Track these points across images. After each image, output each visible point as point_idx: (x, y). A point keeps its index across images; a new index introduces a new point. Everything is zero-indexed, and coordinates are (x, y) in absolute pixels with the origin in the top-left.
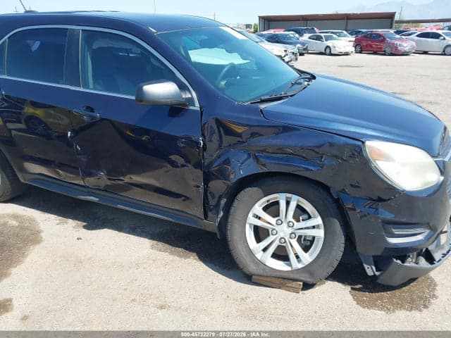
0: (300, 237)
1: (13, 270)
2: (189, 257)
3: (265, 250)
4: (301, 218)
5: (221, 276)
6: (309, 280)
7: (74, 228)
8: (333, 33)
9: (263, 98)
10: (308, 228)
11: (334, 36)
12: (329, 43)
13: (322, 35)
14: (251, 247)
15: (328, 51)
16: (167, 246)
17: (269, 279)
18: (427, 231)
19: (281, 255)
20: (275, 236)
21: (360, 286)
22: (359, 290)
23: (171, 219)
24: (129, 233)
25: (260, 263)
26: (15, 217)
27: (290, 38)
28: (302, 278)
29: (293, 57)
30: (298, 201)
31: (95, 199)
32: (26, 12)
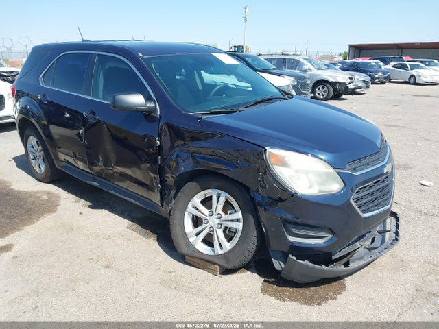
0: (226, 228)
1: (26, 228)
2: (150, 237)
3: (197, 235)
4: (229, 212)
5: (165, 254)
6: (224, 265)
7: (82, 206)
8: (421, 62)
9: (212, 111)
10: (232, 221)
11: (422, 65)
12: (414, 72)
13: (408, 63)
14: (187, 231)
15: (412, 80)
16: (140, 227)
17: (195, 260)
18: (330, 236)
19: (208, 241)
20: (206, 225)
21: (273, 280)
22: (272, 283)
23: (141, 205)
24: (118, 215)
25: (191, 246)
26: (48, 193)
27: (372, 66)
28: (219, 263)
29: (364, 85)
30: (226, 197)
31: (96, 184)
32: (84, 41)
